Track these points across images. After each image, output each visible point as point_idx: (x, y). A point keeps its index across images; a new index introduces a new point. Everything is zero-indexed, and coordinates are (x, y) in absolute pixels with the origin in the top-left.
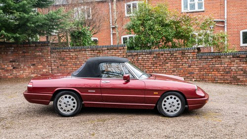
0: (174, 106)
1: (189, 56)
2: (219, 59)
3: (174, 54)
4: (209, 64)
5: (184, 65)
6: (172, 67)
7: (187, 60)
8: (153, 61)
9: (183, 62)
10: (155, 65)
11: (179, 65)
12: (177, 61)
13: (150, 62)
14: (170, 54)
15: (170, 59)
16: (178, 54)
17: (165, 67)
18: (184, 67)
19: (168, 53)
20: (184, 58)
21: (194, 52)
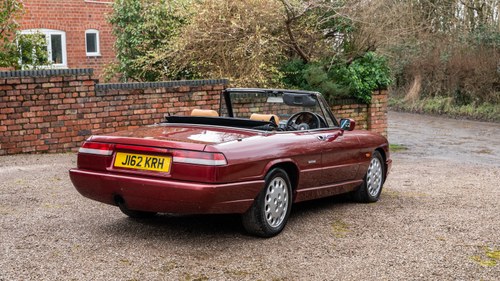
1: (77, 89)
2: (141, 97)
3: (44, 85)
4: (122, 108)
5: (68, 112)
6: (39, 120)
7: (73, 101)
9: (66, 106)
11: (56, 112)
12: (52, 102)
14: (33, 86)
15: (35, 97)
16: (52, 85)
17: (21, 121)
18: (69, 117)
19: (29, 81)
20: (68, 95)
21: (90, 80)
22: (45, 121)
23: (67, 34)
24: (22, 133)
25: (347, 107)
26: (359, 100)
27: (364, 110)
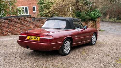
1: (28, 20)
2: (42, 21)
3: (20, 19)
4: (38, 23)
5: (26, 25)
6: (19, 27)
7: (27, 22)
8: (8, 24)
9: (26, 24)
10: (9, 27)
11: (23, 25)
12: (22, 23)
13: (6, 24)
14: (18, 19)
15: (18, 22)
16: (22, 19)
17: (15, 27)
18: (26, 26)
19: (17, 18)
20: (26, 21)
21: (31, 17)
22: (21, 27)
23: (29, 7)
24: (15, 30)
25: (91, 21)
26: (93, 20)
27: (95, 22)
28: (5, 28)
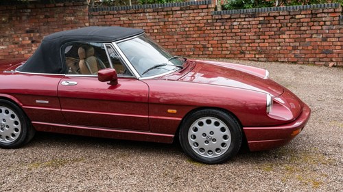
0: (214, 140)
1: (324, 19)
3: (297, 17)
5: (314, 36)
6: (291, 40)
7: (320, 28)
8: (257, 30)
9: (313, 32)
10: (261, 37)
11: (305, 36)
12: (302, 28)
13: (253, 30)
14: (289, 17)
15: (289, 25)
16: (304, 16)
17: (279, 40)
18: (315, 40)
19: (285, 14)
20: (315, 24)
21: (335, 12)
22: (295, 41)
24: (278, 48)
28: (250, 41)
